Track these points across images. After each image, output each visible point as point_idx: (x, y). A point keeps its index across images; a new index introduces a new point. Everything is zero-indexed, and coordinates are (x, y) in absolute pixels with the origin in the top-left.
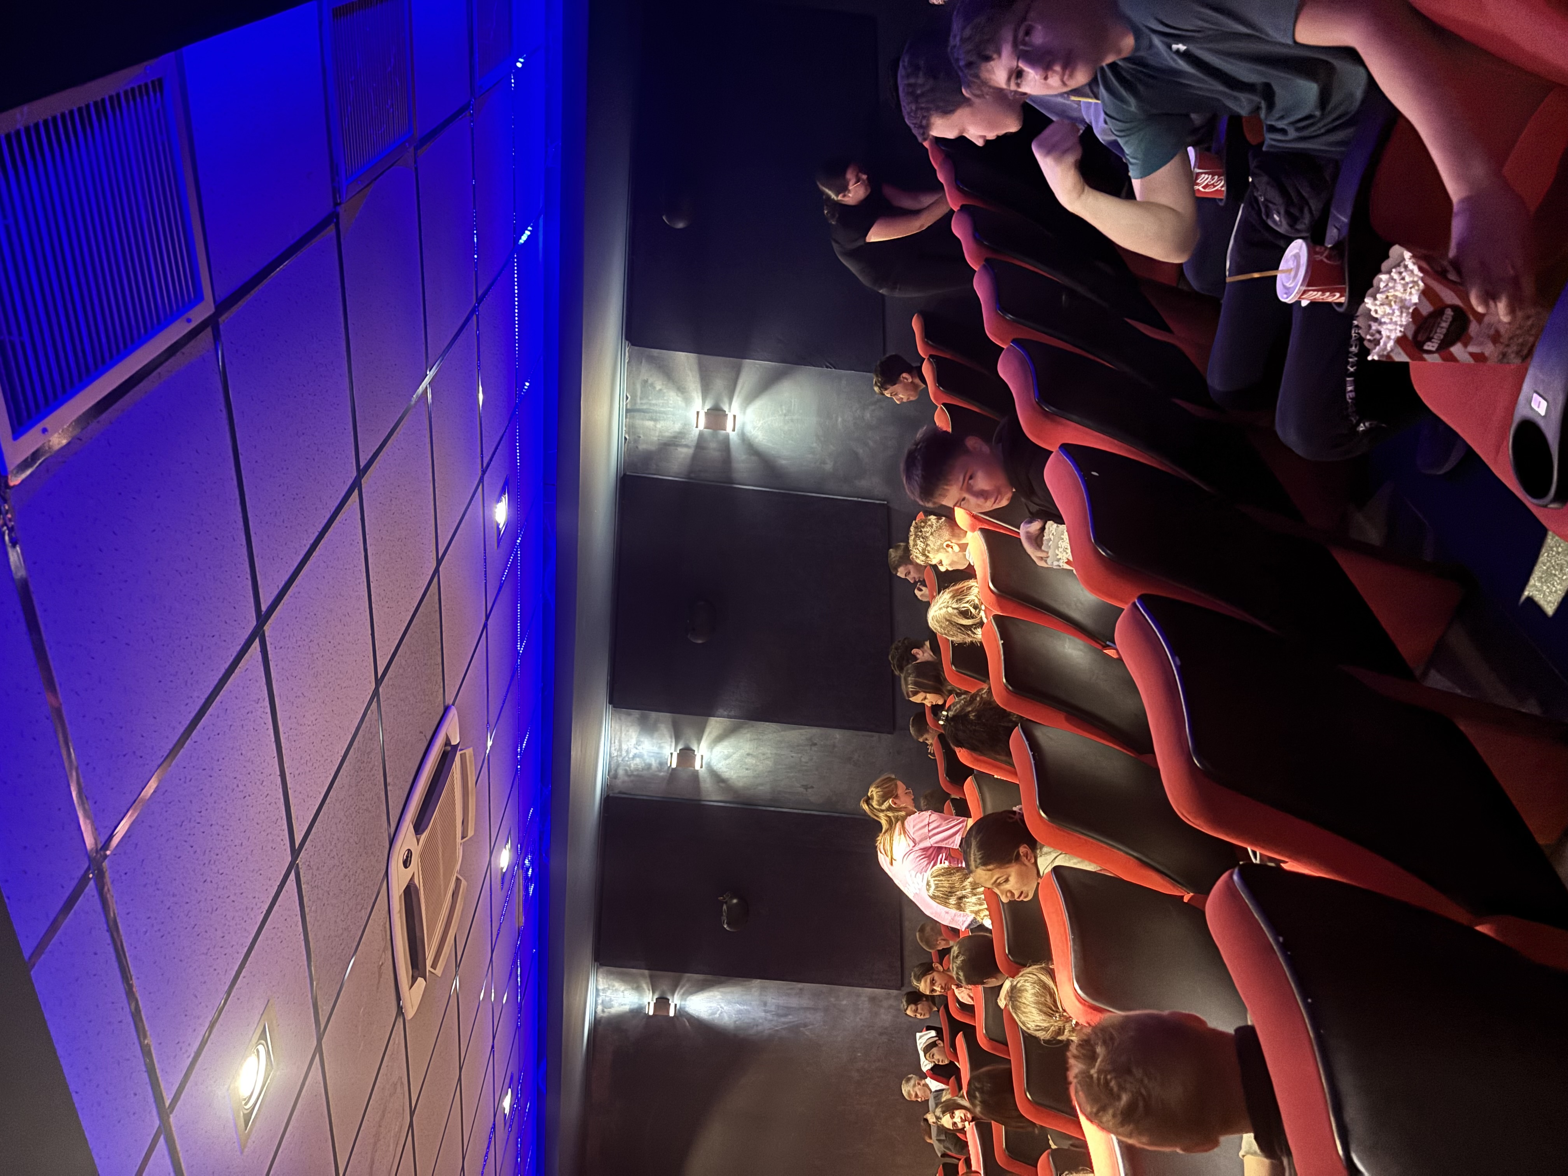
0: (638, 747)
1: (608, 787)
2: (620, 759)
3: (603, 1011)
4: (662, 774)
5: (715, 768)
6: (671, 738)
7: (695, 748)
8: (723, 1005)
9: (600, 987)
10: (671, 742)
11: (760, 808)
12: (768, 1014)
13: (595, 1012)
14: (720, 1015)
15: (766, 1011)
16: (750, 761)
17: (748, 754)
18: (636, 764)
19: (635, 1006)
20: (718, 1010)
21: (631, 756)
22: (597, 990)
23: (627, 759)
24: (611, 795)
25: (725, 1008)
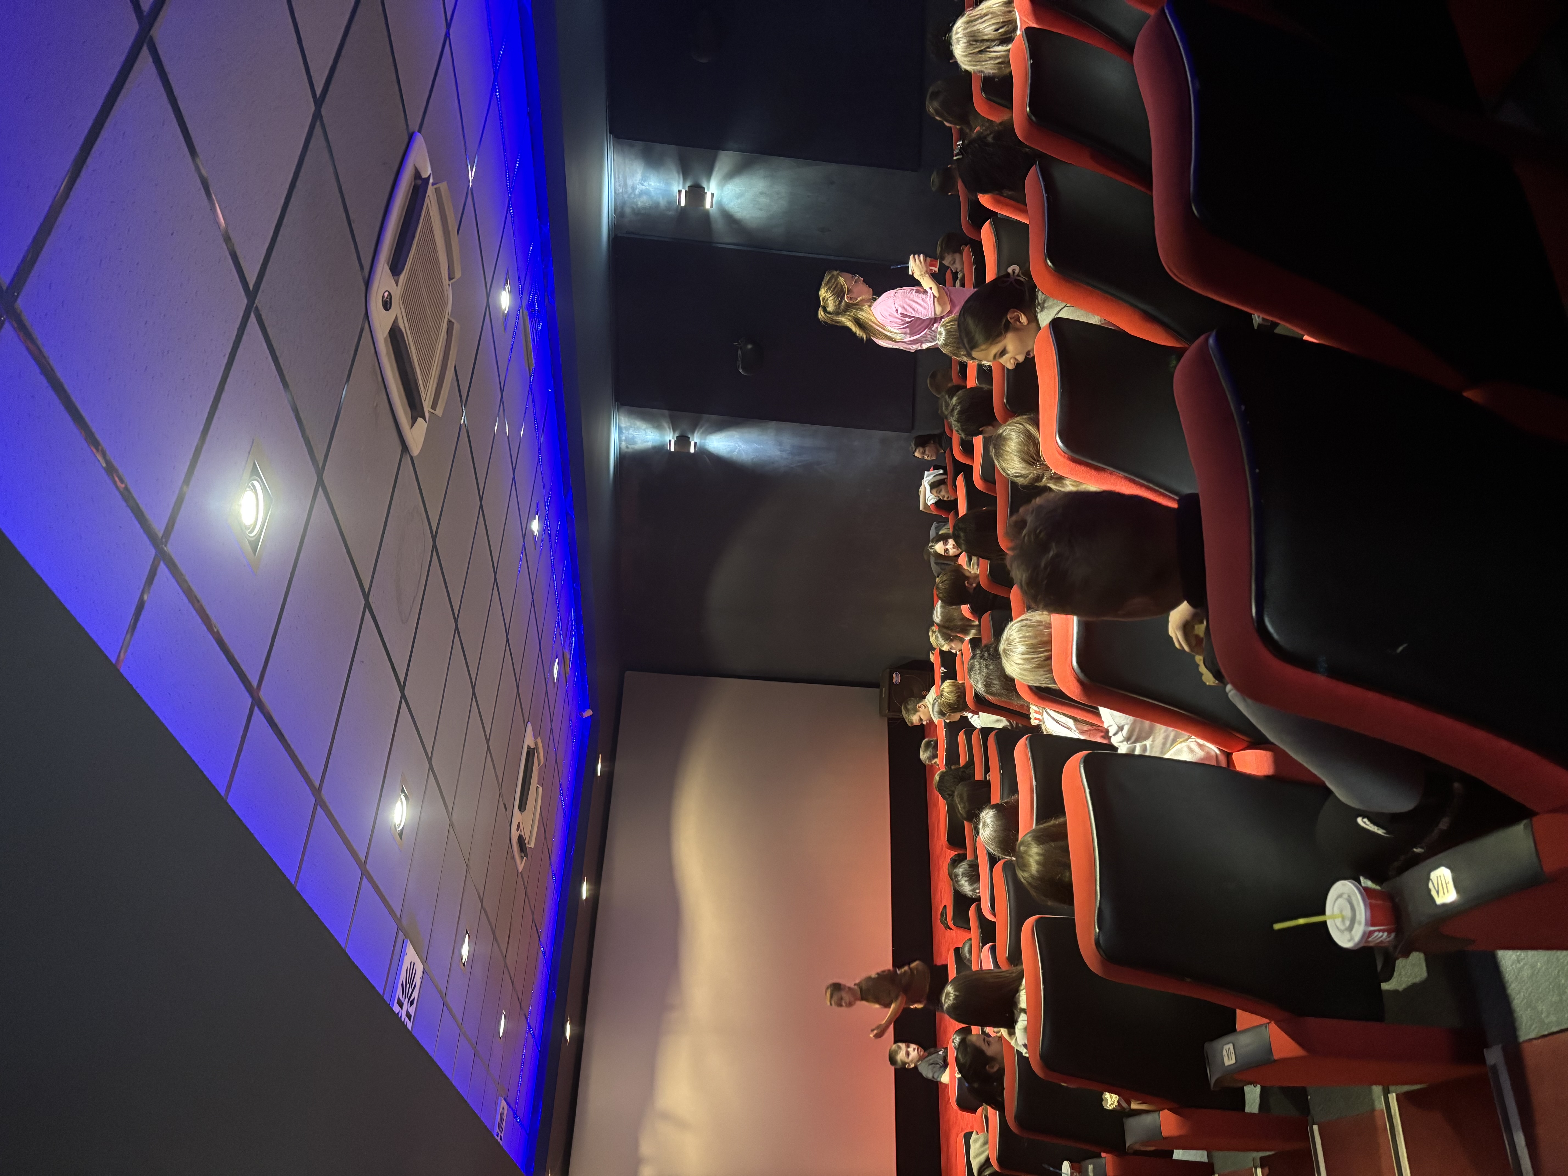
0: (645, 184)
1: (616, 227)
2: (626, 196)
3: (627, 447)
4: (670, 213)
5: (727, 208)
6: (679, 174)
7: (705, 185)
8: (740, 444)
9: (623, 425)
10: (679, 178)
11: (774, 252)
12: (784, 453)
13: (620, 448)
14: (737, 453)
15: (782, 451)
16: (763, 200)
17: (761, 193)
18: (642, 202)
19: (657, 443)
20: (737, 448)
21: (637, 192)
22: (620, 429)
23: (633, 196)
24: (619, 235)
25: (743, 446)
